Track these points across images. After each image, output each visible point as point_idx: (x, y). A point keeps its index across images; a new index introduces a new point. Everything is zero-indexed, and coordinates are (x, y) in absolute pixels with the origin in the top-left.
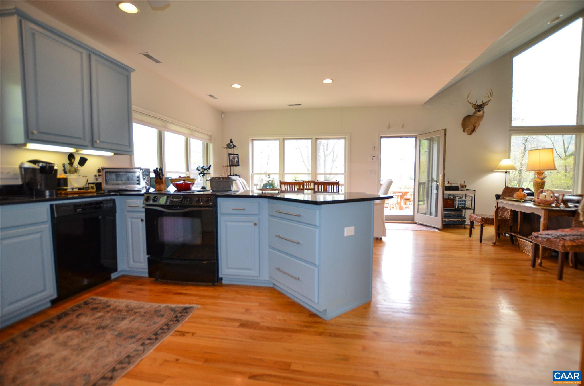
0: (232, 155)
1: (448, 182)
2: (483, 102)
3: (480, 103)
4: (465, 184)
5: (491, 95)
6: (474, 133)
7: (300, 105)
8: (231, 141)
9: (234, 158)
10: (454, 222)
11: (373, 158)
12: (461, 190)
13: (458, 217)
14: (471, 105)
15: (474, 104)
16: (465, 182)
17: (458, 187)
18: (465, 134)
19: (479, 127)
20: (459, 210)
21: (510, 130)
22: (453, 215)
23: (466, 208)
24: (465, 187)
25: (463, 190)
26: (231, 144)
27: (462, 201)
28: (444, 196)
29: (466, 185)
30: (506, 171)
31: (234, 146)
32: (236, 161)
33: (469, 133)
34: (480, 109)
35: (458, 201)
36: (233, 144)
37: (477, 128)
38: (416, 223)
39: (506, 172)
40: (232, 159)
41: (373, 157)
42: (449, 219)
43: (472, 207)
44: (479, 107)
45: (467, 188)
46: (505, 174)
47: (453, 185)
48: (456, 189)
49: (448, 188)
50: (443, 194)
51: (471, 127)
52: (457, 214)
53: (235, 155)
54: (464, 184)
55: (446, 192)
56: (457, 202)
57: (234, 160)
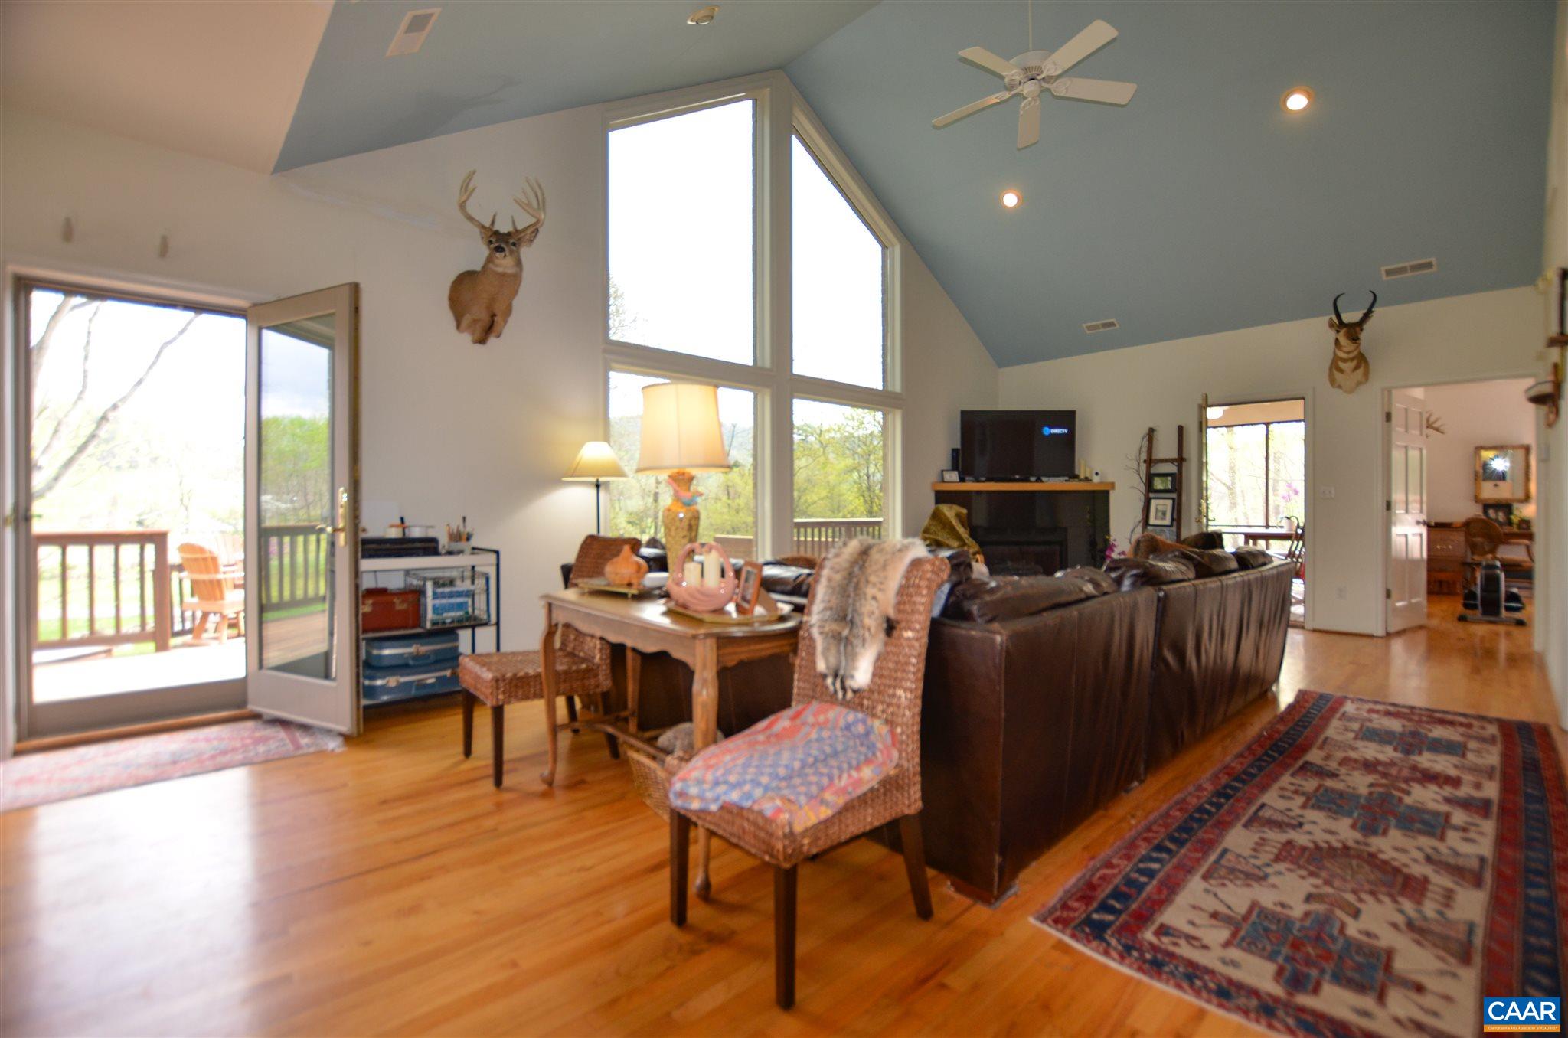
1: (402, 520)
2: (513, 223)
3: (503, 227)
4: (464, 527)
5: (542, 205)
6: (492, 340)
10: (420, 685)
12: (450, 553)
13: (437, 662)
15: (483, 227)
16: (464, 519)
17: (434, 541)
18: (466, 338)
19: (511, 320)
20: (447, 632)
21: (604, 352)
22: (416, 657)
23: (472, 623)
24: (468, 539)
25: (460, 552)
27: (460, 594)
28: (357, 587)
29: (469, 529)
30: (598, 481)
33: (478, 335)
34: (503, 246)
35: (435, 596)
37: (505, 322)
38: (256, 716)
39: (598, 486)
42: (402, 675)
43: (489, 616)
44: (501, 242)
45: (474, 542)
46: (593, 491)
47: (416, 533)
48: (428, 547)
49: (388, 546)
50: (356, 573)
51: (479, 312)
52: (436, 652)
54: (461, 529)
55: (367, 564)
56: (430, 601)
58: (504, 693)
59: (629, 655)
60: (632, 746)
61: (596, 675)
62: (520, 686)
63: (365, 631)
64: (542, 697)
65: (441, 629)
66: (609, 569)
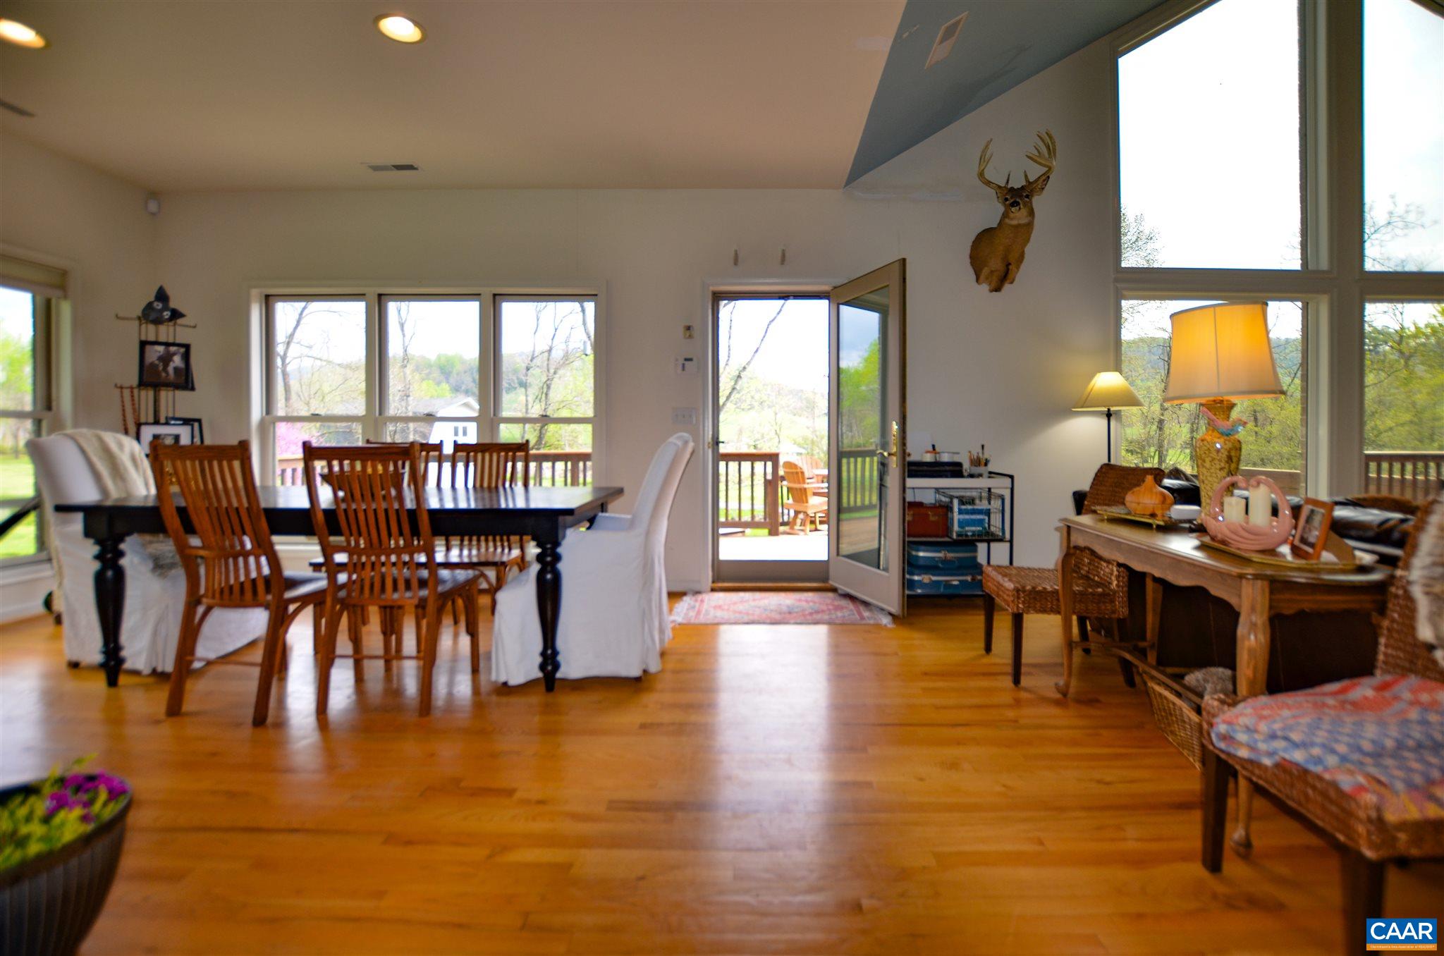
0: (161, 349)
1: (934, 446)
2: (1026, 176)
3: (1017, 183)
4: (983, 453)
5: (1051, 151)
6: (1007, 287)
7: (411, 167)
8: (162, 296)
9: (166, 359)
10: (947, 585)
11: (687, 363)
12: (971, 476)
13: (959, 568)
14: (992, 192)
15: (1000, 187)
16: (983, 446)
17: (959, 465)
18: (985, 288)
19: (1023, 266)
20: (968, 543)
21: (1116, 280)
22: (945, 561)
23: (990, 538)
24: (986, 464)
25: (980, 475)
26: (158, 306)
27: (980, 512)
28: (904, 499)
29: (986, 456)
30: (1109, 410)
31: (176, 315)
32: (176, 369)
33: (994, 285)
34: (1018, 200)
35: (961, 512)
36: (172, 305)
37: (1018, 268)
38: (834, 590)
39: (1109, 415)
40: (157, 362)
41: (686, 360)
42: (934, 575)
43: (1003, 533)
44: (1017, 197)
45: (991, 468)
46: (1104, 421)
47: (945, 458)
48: (954, 470)
49: (925, 468)
50: (904, 489)
51: (996, 264)
52: (959, 559)
53: (173, 349)
54: (981, 455)
55: (911, 482)
56: (956, 516)
57: (166, 365)
58: (1024, 603)
59: (1150, 585)
60: (1153, 678)
61: (1112, 601)
62: (1039, 600)
63: (909, 536)
64: (1059, 613)
65: (965, 540)
66: (1129, 498)
